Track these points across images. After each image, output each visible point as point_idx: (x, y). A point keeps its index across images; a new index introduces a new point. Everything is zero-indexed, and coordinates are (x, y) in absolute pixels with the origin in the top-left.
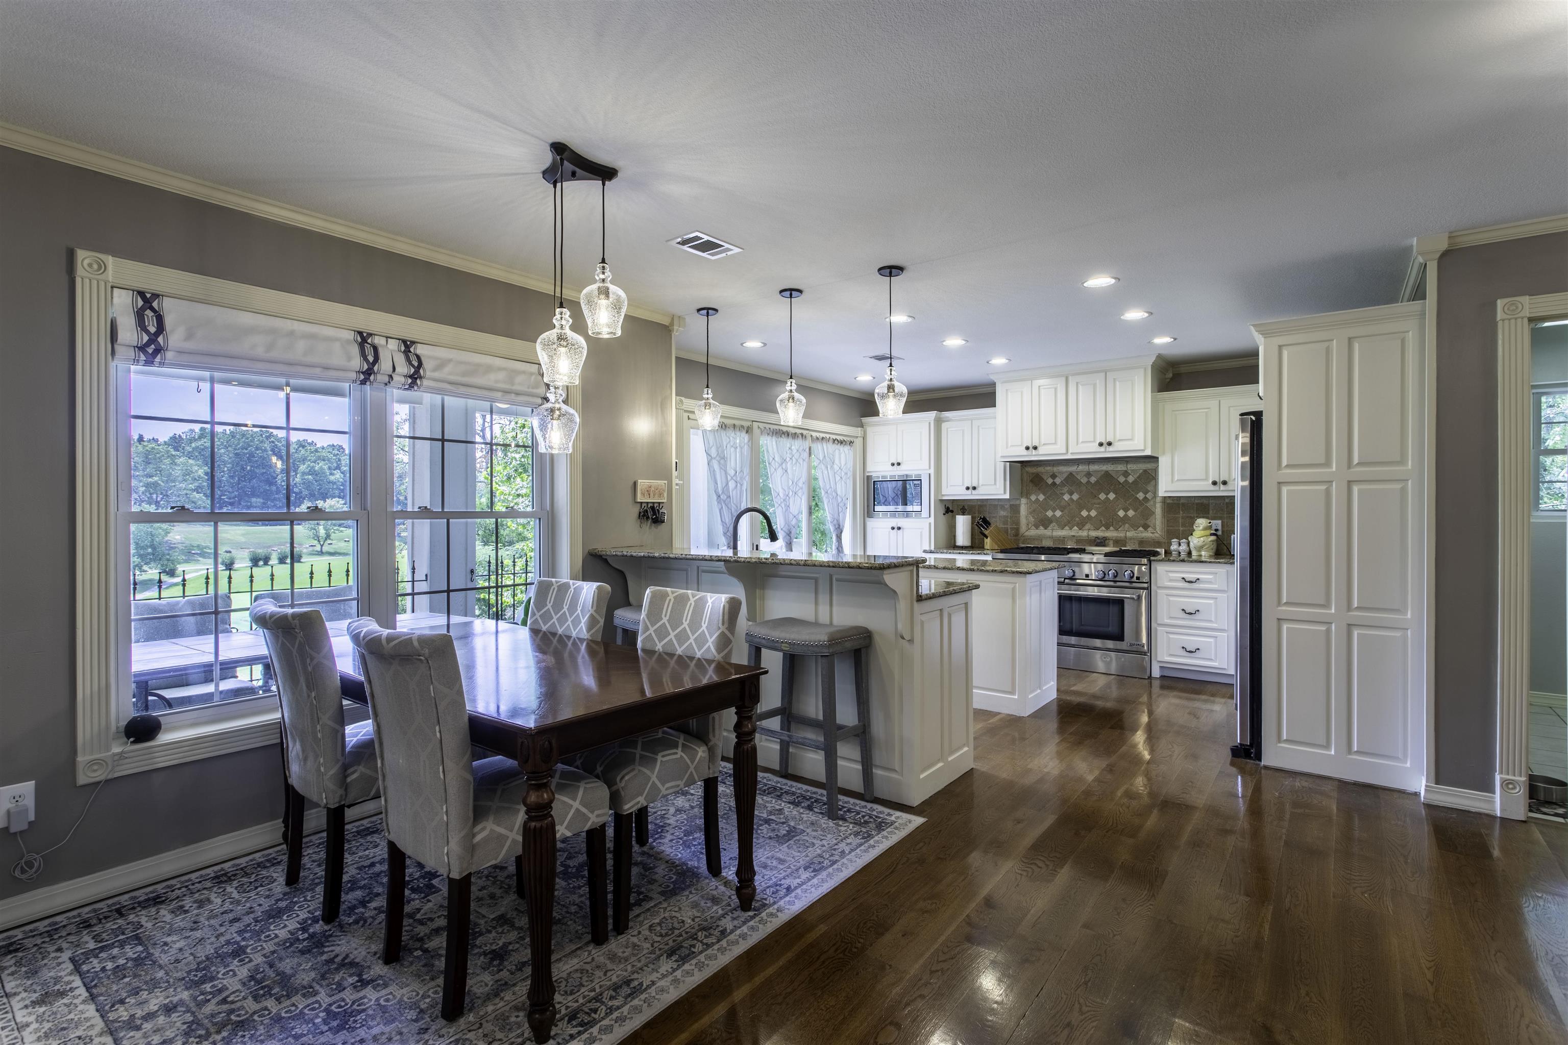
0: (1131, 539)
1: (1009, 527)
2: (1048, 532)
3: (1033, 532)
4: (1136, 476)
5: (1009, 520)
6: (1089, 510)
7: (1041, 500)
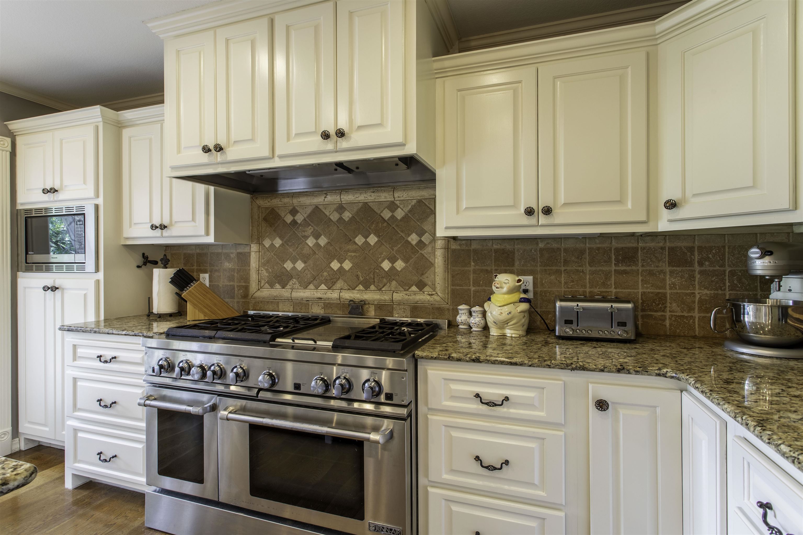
0: (400, 303)
1: (236, 284)
2: (285, 293)
3: (266, 292)
4: (407, 209)
5: (236, 274)
6: (341, 262)
7: (277, 246)
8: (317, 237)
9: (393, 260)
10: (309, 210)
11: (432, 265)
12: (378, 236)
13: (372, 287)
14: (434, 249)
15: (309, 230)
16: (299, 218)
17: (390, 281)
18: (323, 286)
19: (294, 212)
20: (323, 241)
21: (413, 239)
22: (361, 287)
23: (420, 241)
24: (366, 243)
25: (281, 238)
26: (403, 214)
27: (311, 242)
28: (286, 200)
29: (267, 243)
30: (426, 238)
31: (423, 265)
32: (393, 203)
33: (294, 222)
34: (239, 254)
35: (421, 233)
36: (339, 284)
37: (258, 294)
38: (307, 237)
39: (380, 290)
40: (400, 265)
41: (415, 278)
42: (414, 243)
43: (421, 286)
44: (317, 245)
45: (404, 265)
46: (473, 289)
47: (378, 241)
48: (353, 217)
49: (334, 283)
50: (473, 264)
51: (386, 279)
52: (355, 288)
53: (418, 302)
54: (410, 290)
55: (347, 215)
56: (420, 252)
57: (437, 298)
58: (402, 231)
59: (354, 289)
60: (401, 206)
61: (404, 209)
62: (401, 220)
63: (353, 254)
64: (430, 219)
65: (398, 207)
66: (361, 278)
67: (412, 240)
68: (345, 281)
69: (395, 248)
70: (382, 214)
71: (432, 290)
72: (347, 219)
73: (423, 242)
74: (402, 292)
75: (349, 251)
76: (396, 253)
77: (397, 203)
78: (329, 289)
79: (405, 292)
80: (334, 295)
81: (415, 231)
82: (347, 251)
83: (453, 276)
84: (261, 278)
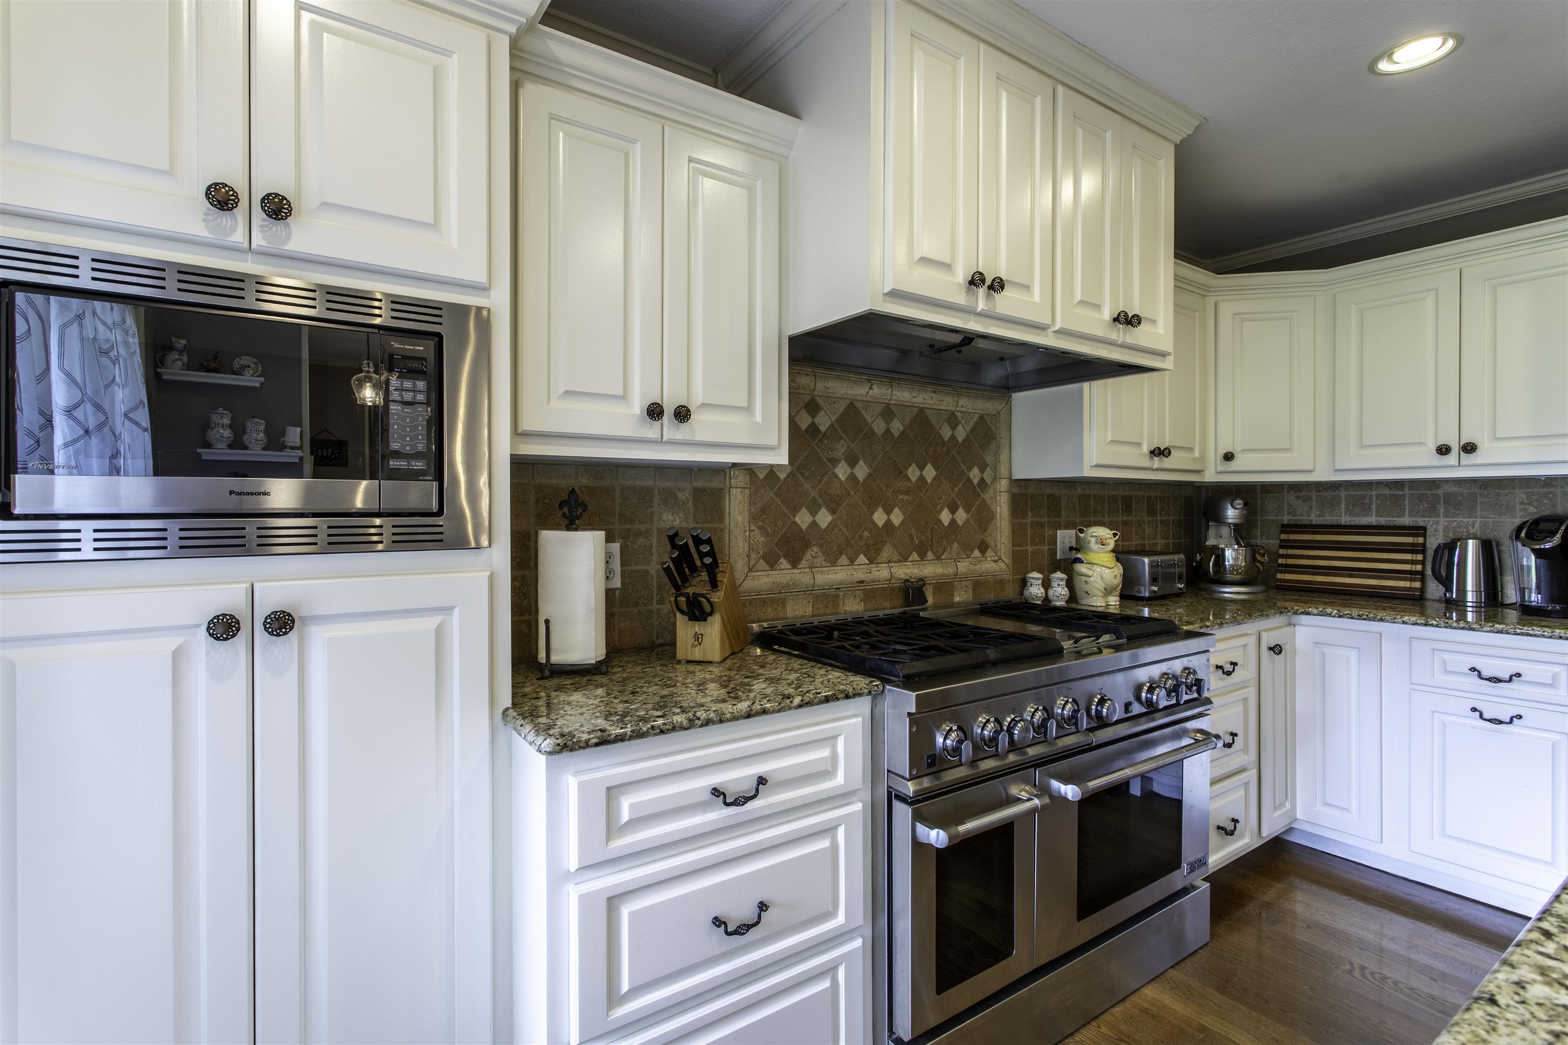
6: (888, 509)
7: (782, 476)
9: (953, 509)
11: (994, 515)
12: (936, 469)
14: (996, 493)
15: (841, 448)
16: (824, 422)
17: (950, 543)
19: (813, 408)
23: (982, 480)
24: (922, 478)
26: (965, 435)
27: (842, 471)
28: (804, 381)
30: (988, 475)
31: (984, 518)
32: (953, 414)
33: (814, 430)
34: (698, 493)
35: (983, 467)
36: (888, 552)
37: (748, 585)
38: (835, 462)
39: (938, 558)
40: (961, 516)
41: (979, 537)
42: (976, 481)
43: (983, 547)
44: (852, 478)
45: (966, 516)
46: (1030, 549)
47: (937, 476)
48: (904, 430)
49: (878, 551)
50: (1030, 514)
51: (947, 540)
52: (908, 559)
53: (983, 573)
54: (972, 556)
55: (897, 427)
56: (982, 495)
57: (1004, 566)
58: (964, 462)
59: (906, 560)
60: (963, 421)
61: (966, 427)
62: (962, 443)
63: (905, 497)
64: (993, 446)
65: (959, 422)
66: (915, 539)
67: (974, 476)
68: (895, 547)
69: (956, 489)
70: (940, 432)
71: (994, 555)
72: (896, 434)
73: (984, 480)
74: (964, 560)
75: (899, 491)
76: (957, 498)
77: (959, 414)
78: (871, 562)
79: (967, 560)
80: (881, 573)
81: (977, 462)
82: (897, 492)
83: (1013, 533)
84: (751, 548)
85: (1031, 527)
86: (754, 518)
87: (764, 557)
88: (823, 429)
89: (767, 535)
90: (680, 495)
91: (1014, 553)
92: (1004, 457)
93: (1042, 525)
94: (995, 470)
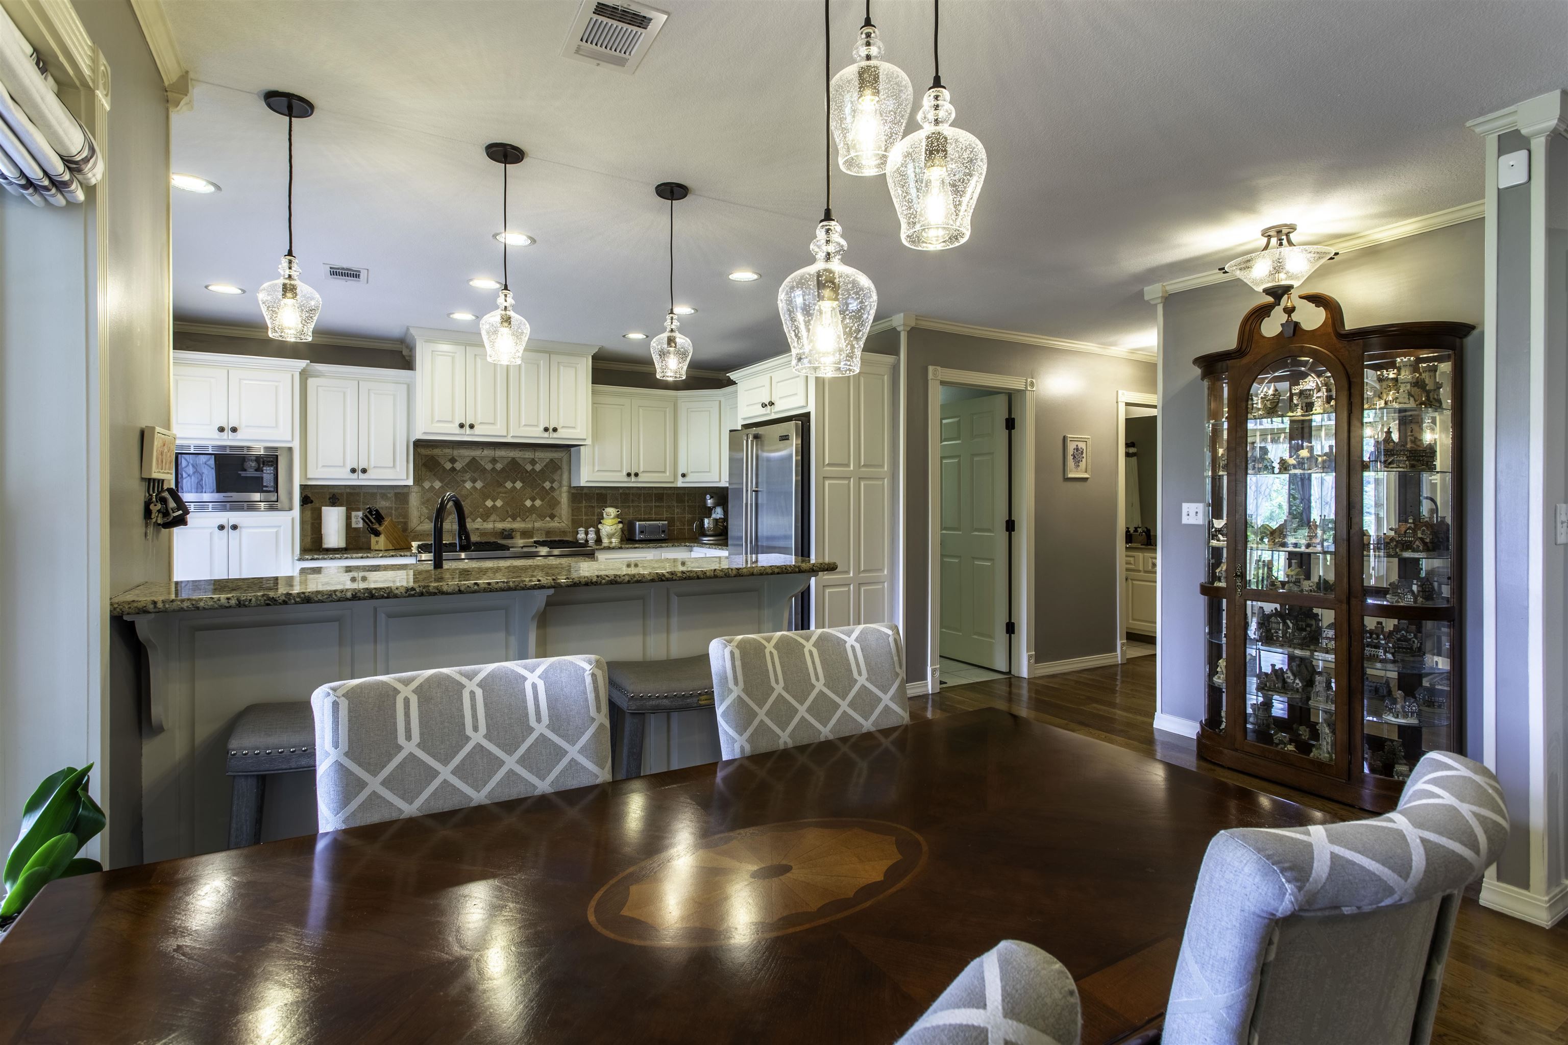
0: (538, 529)
3: (426, 526)
4: (543, 465)
5: (393, 512)
6: (494, 500)
7: (437, 487)
8: (474, 481)
9: (533, 500)
10: (467, 460)
11: (559, 503)
12: (523, 482)
13: (518, 519)
14: (561, 493)
15: (468, 476)
16: (458, 466)
17: (531, 514)
18: (479, 519)
19: (453, 460)
20: (479, 485)
21: (547, 485)
22: (510, 519)
23: (552, 487)
24: (514, 487)
25: (441, 481)
26: (540, 468)
27: (468, 485)
28: (447, 451)
29: (427, 485)
30: (555, 485)
31: (554, 503)
32: (533, 459)
33: (453, 469)
34: (396, 494)
35: (552, 482)
36: (493, 517)
37: (419, 528)
38: (464, 481)
39: (524, 520)
40: (538, 503)
41: (549, 512)
42: (548, 488)
43: (552, 517)
44: (474, 488)
45: (541, 503)
46: (584, 518)
47: (523, 486)
48: (503, 467)
49: (488, 517)
50: (585, 502)
51: (529, 513)
53: (551, 528)
54: (544, 520)
55: (499, 466)
56: (552, 494)
57: (564, 525)
58: (539, 480)
59: (504, 521)
60: (539, 462)
61: (541, 464)
62: (539, 472)
63: (504, 495)
64: (559, 472)
65: (537, 463)
66: (510, 512)
68: (497, 515)
70: (525, 467)
71: (559, 520)
72: (499, 469)
74: (540, 522)
75: (500, 493)
76: (535, 495)
77: (537, 460)
78: (484, 521)
79: (542, 522)
80: (489, 526)
81: (548, 479)
82: (499, 493)
83: (572, 510)
84: (421, 515)
85: (585, 508)
86: (423, 503)
87: (428, 518)
88: (458, 469)
89: (429, 510)
90: (389, 495)
91: (572, 519)
92: (565, 476)
93: (593, 507)
94: (560, 483)
